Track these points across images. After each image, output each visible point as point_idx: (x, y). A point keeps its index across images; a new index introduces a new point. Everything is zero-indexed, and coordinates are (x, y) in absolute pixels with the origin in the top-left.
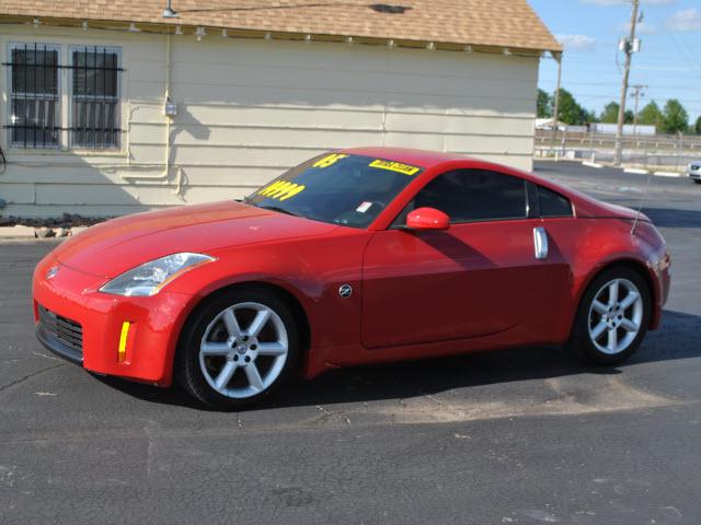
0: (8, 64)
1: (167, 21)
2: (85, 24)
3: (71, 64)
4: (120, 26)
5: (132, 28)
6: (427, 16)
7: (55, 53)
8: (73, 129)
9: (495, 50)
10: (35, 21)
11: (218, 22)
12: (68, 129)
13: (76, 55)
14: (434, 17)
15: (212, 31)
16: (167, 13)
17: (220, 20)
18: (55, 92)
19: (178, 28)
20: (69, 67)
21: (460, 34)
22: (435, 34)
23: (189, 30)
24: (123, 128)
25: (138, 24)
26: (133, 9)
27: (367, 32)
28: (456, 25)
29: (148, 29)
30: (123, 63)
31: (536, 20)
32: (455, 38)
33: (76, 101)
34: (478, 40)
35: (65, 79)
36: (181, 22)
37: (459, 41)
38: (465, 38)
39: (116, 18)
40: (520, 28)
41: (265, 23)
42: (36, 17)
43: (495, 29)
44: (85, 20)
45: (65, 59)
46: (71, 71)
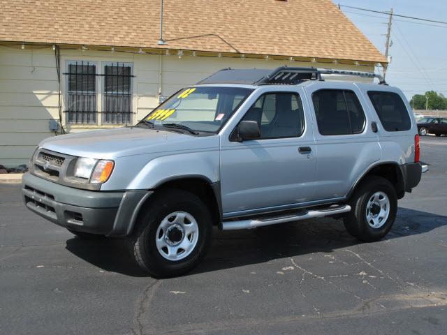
0: (66, 74)
1: (161, 47)
2: (113, 49)
3: (103, 73)
4: (133, 50)
5: (141, 51)
6: (308, 43)
7: (94, 67)
8: (104, 112)
9: (350, 62)
10: (84, 48)
11: (191, 47)
12: (102, 112)
13: (106, 68)
14: (313, 43)
15: (187, 52)
16: (160, 42)
17: (191, 46)
18: (94, 90)
19: (167, 51)
20: (102, 75)
21: (330, 53)
22: (316, 53)
23: (174, 52)
24: (133, 111)
25: (143, 49)
26: (141, 40)
27: (276, 53)
28: (326, 47)
29: (150, 52)
30: (134, 72)
31: (370, 45)
32: (327, 55)
33: (106, 95)
34: (340, 56)
35: (100, 82)
36: (169, 47)
37: (329, 57)
38: (333, 56)
39: (131, 45)
40: (362, 49)
41: (217, 47)
42: (84, 45)
43: (348, 50)
44: (113, 46)
45: (100, 70)
46: (103, 77)
